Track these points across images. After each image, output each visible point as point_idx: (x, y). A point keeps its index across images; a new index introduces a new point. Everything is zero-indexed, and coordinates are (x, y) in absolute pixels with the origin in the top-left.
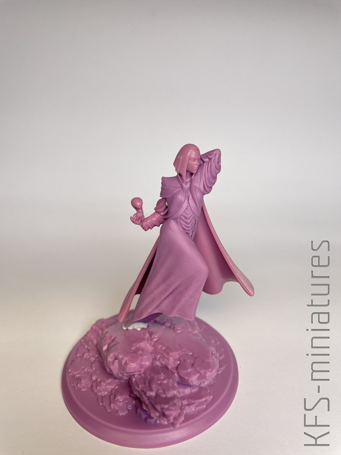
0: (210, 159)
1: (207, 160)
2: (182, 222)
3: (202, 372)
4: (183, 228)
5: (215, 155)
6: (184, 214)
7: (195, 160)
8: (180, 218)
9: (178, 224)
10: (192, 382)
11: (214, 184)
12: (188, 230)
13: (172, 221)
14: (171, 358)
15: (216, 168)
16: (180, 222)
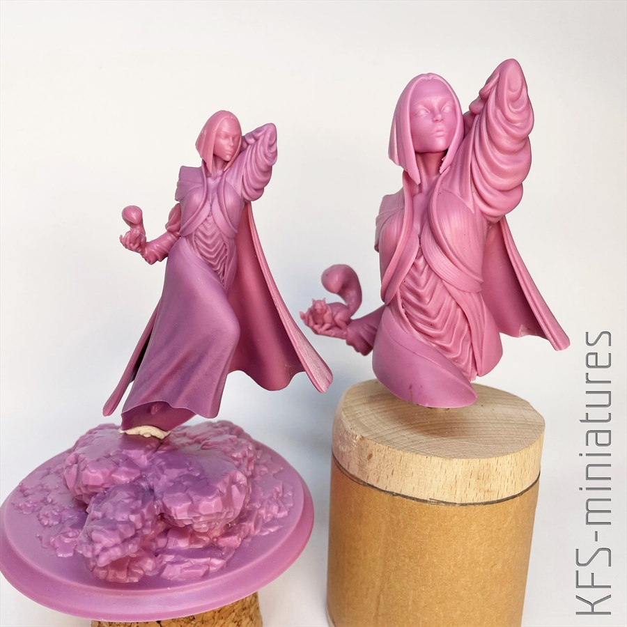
0: (257, 140)
1: (252, 141)
2: (200, 243)
3: (195, 498)
4: (202, 255)
5: (265, 134)
6: (202, 228)
7: (227, 137)
8: (195, 235)
9: (193, 247)
10: (175, 515)
11: (266, 183)
12: (211, 259)
13: (184, 240)
14: (165, 477)
15: (265, 155)
16: (196, 243)
